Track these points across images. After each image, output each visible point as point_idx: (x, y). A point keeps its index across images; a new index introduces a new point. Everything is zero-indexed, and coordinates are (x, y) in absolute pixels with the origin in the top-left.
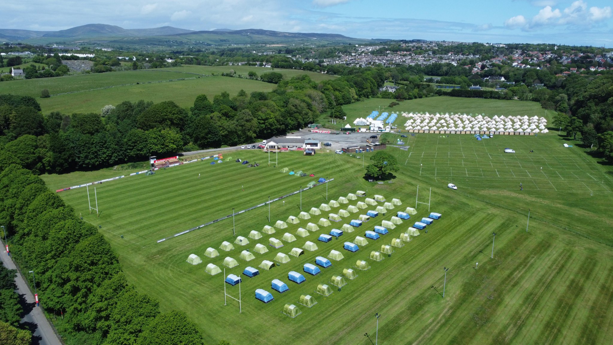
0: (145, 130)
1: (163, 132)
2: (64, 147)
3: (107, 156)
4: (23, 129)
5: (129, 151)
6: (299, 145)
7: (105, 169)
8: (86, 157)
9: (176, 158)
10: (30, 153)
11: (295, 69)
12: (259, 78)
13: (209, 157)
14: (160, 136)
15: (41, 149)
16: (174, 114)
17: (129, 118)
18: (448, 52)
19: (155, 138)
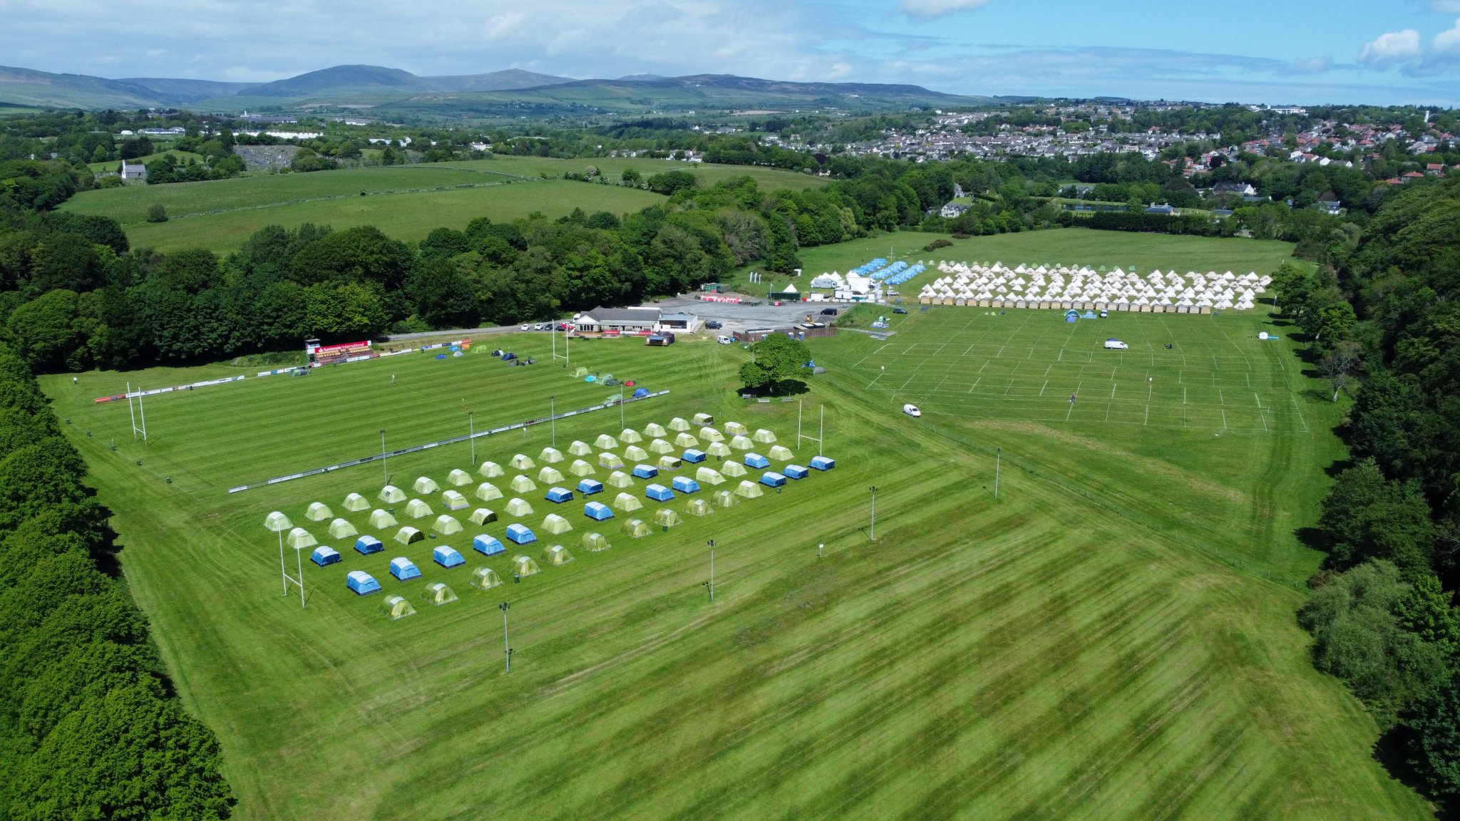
0: (304, 285)
1: (341, 290)
2: (130, 316)
3: (220, 336)
4: (55, 279)
5: (265, 327)
6: (646, 324)
7: (215, 364)
8: (175, 337)
9: (366, 344)
10: (61, 326)
11: (758, 165)
12: (645, 185)
13: (439, 346)
14: (333, 298)
15: (84, 319)
16: (372, 253)
17: (274, 260)
18: (1149, 127)
19: (323, 302)
